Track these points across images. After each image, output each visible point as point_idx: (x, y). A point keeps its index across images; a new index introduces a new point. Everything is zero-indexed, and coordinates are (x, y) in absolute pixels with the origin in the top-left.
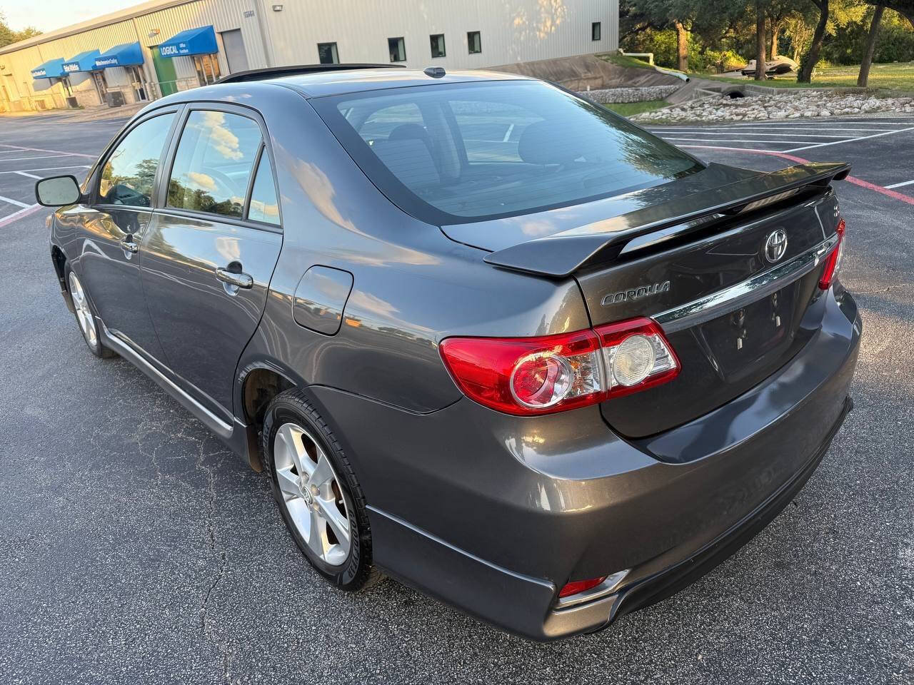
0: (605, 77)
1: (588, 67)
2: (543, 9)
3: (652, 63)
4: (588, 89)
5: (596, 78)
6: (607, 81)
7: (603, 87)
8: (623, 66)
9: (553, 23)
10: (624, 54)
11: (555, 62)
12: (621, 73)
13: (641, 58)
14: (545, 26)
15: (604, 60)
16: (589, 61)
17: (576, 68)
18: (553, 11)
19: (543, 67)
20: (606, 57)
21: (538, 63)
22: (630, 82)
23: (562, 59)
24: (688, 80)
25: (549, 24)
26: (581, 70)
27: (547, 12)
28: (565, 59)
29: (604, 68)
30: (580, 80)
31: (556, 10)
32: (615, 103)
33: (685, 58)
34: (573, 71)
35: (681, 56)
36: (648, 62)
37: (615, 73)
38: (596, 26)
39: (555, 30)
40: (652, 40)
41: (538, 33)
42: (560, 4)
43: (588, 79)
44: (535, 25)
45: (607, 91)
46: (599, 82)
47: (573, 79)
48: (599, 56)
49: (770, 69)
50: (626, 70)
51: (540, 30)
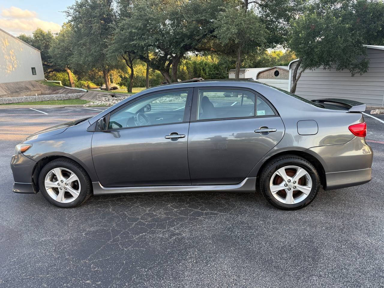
0: (42, 90)
1: (33, 86)
2: (7, 61)
3: (61, 85)
4: (36, 95)
5: (38, 90)
6: (43, 92)
7: (42, 94)
8: (49, 86)
9: (13, 67)
10: (48, 81)
11: (17, 83)
12: (49, 89)
13: (56, 83)
14: (9, 68)
15: (40, 83)
16: (33, 83)
17: (28, 86)
18: (12, 62)
19: (12, 85)
20: (40, 82)
21: (9, 83)
22: (55, 92)
23: (20, 82)
24: (87, 91)
25: (11, 67)
26: (31, 87)
27: (9, 62)
28: (22, 82)
29: (41, 86)
30: (31, 91)
31: (14, 61)
32: (57, 100)
33: (73, 83)
34: (26, 87)
35: (71, 82)
36: (60, 84)
37: (47, 88)
38: (33, 69)
39: (15, 70)
40: (55, 76)
41: (6, 71)
42: (15, 59)
43: (35, 91)
44: (4, 67)
45: (53, 95)
46: (40, 92)
47: (28, 90)
48: (37, 81)
49: (111, 88)
50: (52, 87)
51: (7, 70)
